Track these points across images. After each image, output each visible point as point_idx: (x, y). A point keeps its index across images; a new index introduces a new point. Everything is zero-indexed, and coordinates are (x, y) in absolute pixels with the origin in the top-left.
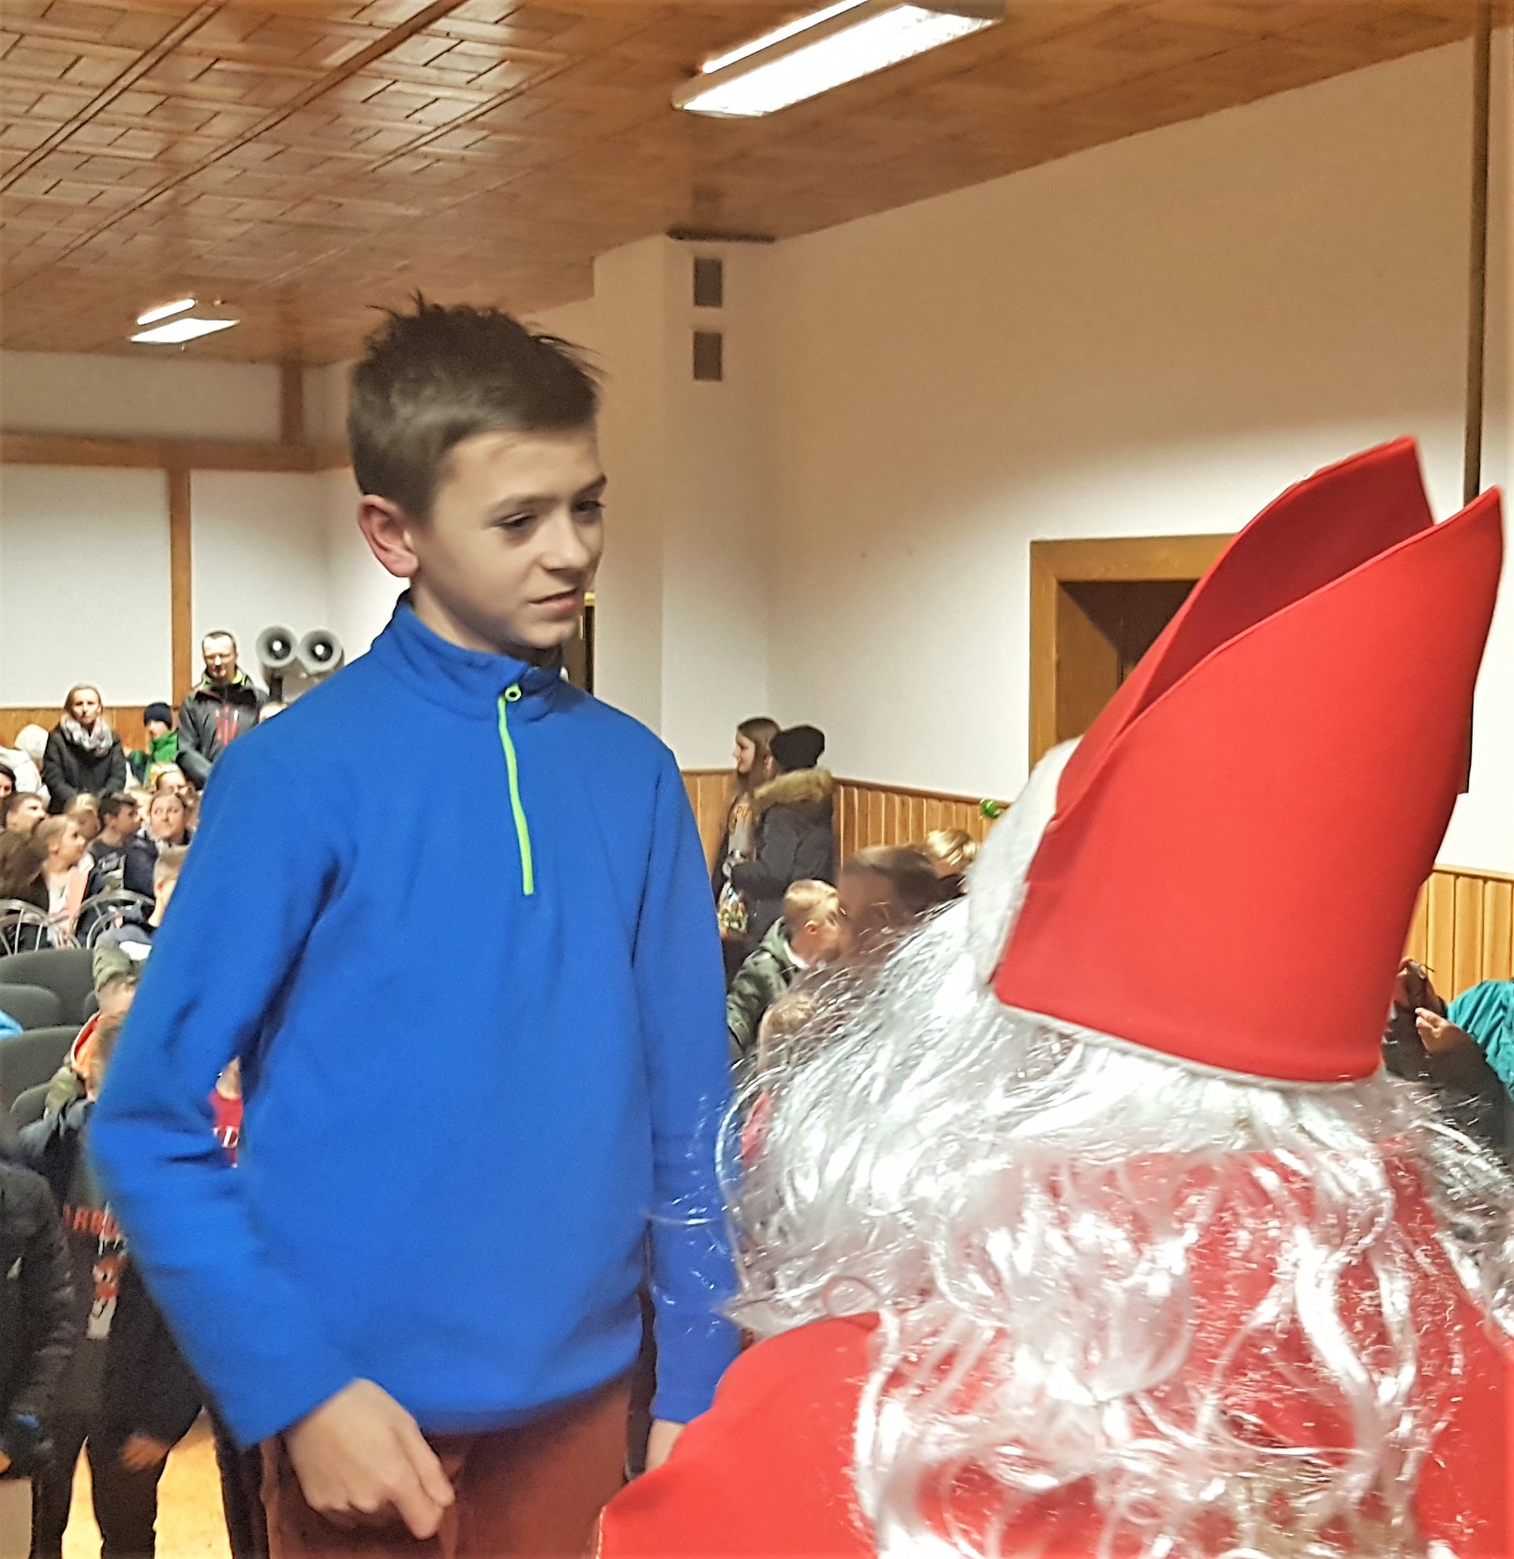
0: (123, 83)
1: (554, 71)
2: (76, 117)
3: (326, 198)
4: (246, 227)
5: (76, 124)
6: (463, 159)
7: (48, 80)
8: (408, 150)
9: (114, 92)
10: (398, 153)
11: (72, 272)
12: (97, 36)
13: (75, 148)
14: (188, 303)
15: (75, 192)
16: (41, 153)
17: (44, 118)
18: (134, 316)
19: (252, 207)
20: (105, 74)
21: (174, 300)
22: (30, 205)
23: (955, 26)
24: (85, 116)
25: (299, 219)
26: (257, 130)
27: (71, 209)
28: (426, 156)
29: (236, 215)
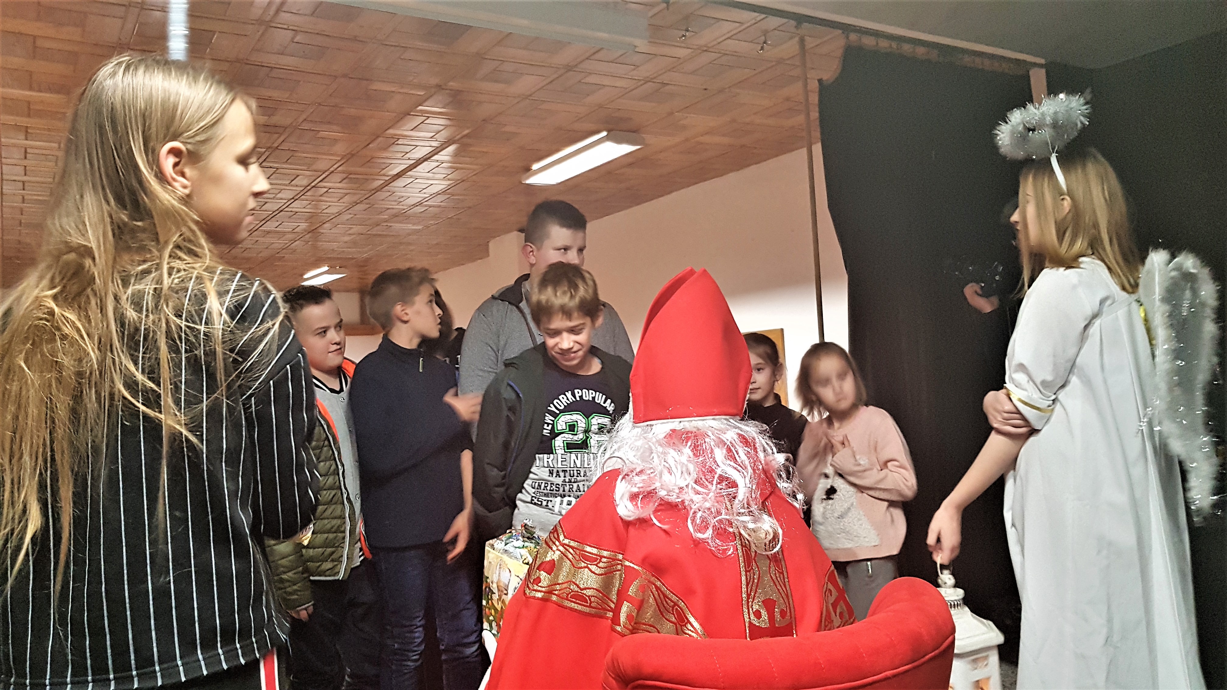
0: (313, 184)
1: (475, 173)
2: (293, 198)
3: (386, 224)
4: (353, 237)
5: (293, 200)
6: (439, 206)
7: (284, 185)
8: (420, 204)
9: (309, 188)
10: (415, 205)
11: (281, 259)
12: (305, 168)
13: (290, 210)
14: (326, 268)
15: (288, 226)
16: (277, 212)
17: (281, 199)
18: (304, 274)
19: (356, 229)
20: (305, 182)
21: (319, 267)
22: (269, 232)
23: (626, 149)
24: (297, 197)
25: (374, 233)
26: (361, 200)
27: (284, 233)
28: (426, 206)
29: (350, 232)
